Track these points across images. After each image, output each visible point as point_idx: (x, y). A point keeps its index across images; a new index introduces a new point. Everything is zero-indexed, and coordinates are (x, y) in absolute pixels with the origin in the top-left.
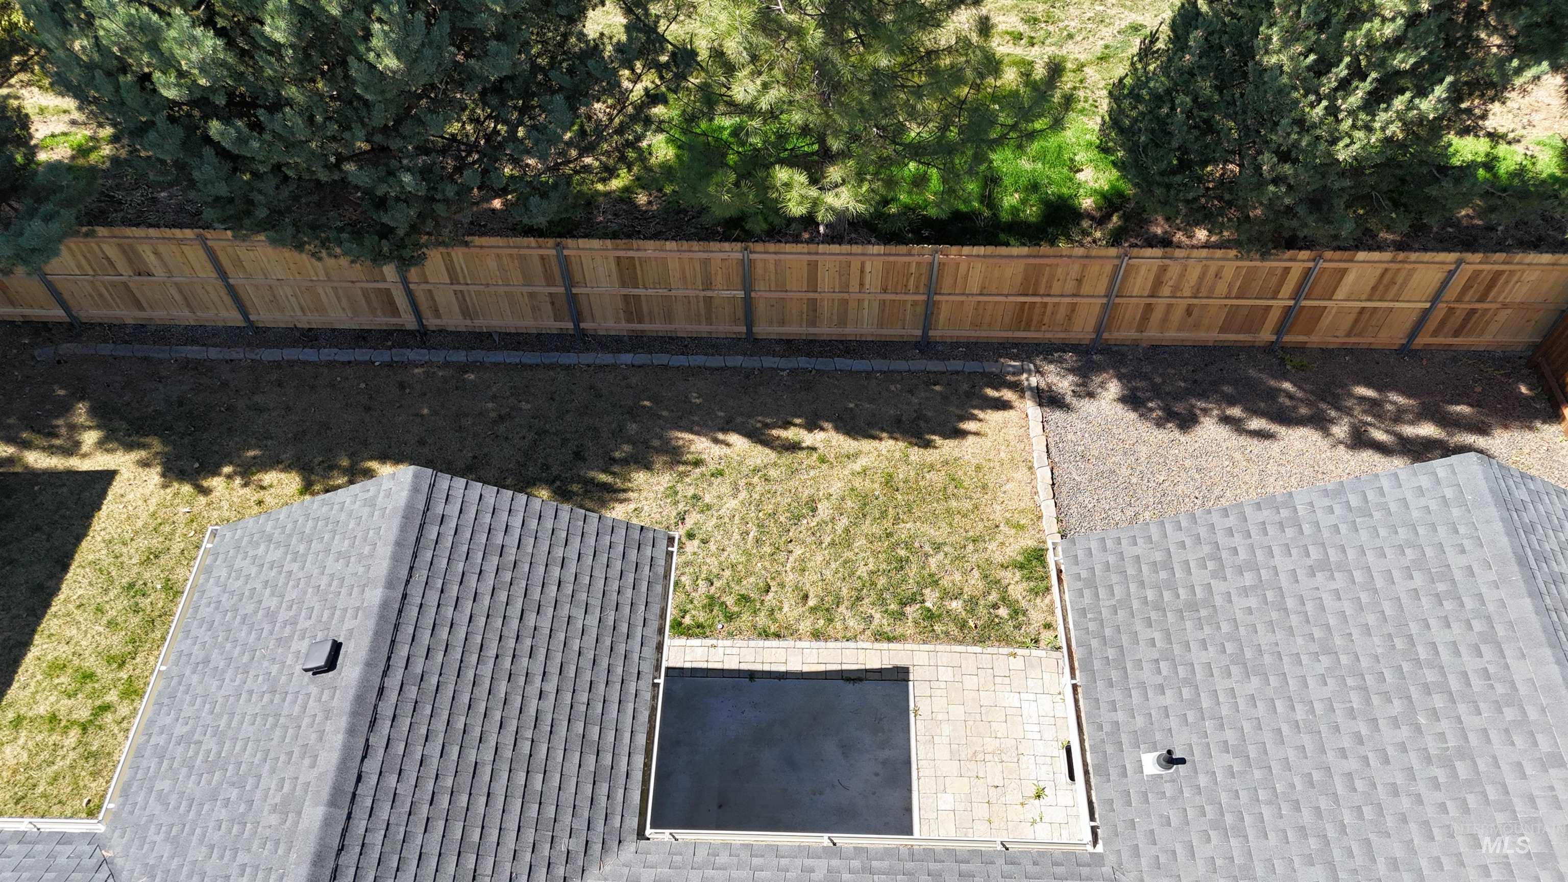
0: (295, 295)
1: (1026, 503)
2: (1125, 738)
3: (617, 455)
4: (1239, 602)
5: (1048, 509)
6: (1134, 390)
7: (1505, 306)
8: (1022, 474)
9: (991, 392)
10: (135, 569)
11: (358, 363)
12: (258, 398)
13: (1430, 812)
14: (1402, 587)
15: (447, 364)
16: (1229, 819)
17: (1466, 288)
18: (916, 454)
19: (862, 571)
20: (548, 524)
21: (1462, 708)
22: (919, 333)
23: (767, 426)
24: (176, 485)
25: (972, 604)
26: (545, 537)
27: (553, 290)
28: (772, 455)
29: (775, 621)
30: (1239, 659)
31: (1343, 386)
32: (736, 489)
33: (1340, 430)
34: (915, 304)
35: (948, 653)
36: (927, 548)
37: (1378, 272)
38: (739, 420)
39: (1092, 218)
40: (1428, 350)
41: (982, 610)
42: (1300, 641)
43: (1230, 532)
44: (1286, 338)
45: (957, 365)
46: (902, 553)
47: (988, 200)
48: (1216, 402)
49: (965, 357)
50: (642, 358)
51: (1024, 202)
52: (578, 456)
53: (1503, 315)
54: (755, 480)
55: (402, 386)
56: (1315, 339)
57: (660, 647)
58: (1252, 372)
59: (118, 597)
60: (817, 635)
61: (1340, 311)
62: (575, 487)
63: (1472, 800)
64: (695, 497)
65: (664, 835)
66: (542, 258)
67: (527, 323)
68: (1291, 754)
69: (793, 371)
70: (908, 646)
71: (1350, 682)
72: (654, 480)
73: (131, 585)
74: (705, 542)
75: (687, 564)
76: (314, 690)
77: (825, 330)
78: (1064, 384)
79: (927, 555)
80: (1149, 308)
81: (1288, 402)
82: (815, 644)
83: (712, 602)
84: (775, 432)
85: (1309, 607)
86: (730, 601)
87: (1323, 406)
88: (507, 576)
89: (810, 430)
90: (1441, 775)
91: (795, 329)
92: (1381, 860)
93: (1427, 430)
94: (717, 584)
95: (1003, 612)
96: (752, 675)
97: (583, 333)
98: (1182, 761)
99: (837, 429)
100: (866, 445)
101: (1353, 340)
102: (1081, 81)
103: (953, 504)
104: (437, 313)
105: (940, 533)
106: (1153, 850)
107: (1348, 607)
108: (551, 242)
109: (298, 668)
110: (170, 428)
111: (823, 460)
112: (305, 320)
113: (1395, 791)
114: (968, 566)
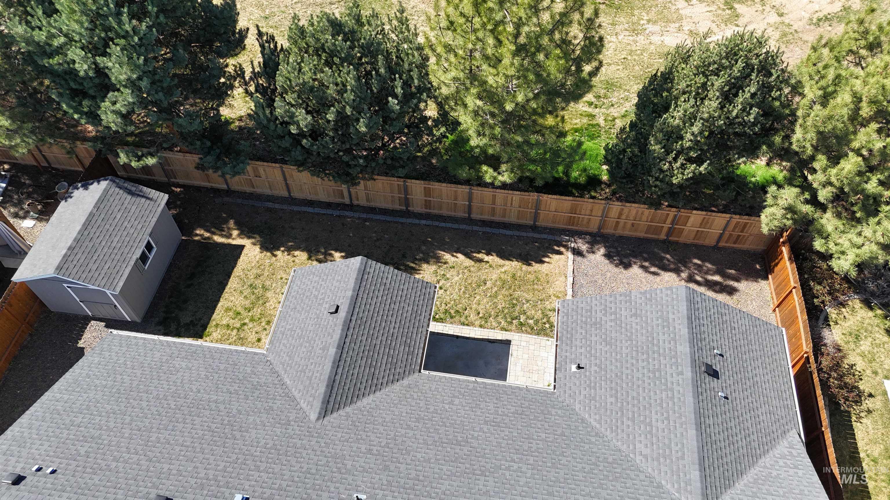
0: (308, 188)
1: (562, 289)
2: (568, 360)
3: (417, 257)
4: (609, 324)
5: (570, 292)
6: (609, 252)
7: (751, 235)
8: (562, 279)
9: (556, 248)
10: (253, 280)
11: (328, 214)
12: (292, 224)
13: (646, 385)
14: (655, 322)
15: (359, 218)
16: (592, 384)
17: (735, 227)
18: (525, 267)
19: (500, 307)
20: (399, 278)
21: (662, 358)
22: (532, 223)
23: (472, 252)
24: (265, 252)
25: (537, 322)
26: (398, 281)
27: (400, 195)
28: (473, 263)
29: (467, 320)
30: (605, 340)
31: (689, 258)
32: (458, 274)
33: (684, 275)
34: (531, 212)
35: (525, 337)
36: (524, 301)
37: (702, 219)
38: (462, 249)
39: (606, 184)
40: (724, 248)
41: (540, 324)
42: (623, 336)
43: (611, 302)
44: (670, 238)
45: (545, 236)
46: (515, 302)
47: (566, 173)
48: (640, 260)
49: (548, 233)
50: (429, 222)
51: (580, 175)
52: (404, 256)
53: (751, 238)
54: (466, 271)
55: (343, 224)
56: (682, 240)
57: (428, 325)
58: (656, 250)
59: (247, 288)
60: (481, 326)
61: (689, 231)
62: (402, 267)
63: (657, 382)
64: (443, 275)
65: (427, 372)
66: (398, 185)
67: (389, 206)
68: (613, 368)
69: (484, 233)
70: (512, 333)
71: (634, 349)
72: (430, 267)
73: (251, 285)
74: (445, 291)
75: (439, 298)
76: (331, 319)
77: (497, 218)
78: (584, 247)
79: (523, 304)
80: (618, 223)
81: (667, 262)
82: (480, 329)
83: (446, 311)
84: (474, 255)
85: (628, 327)
86: (452, 312)
87: (680, 265)
88: (386, 292)
89: (487, 255)
90: (651, 375)
91: (486, 217)
92: (630, 397)
93: (717, 278)
94: (449, 305)
95: (547, 326)
96: (457, 337)
97: (409, 211)
98: (583, 368)
99: (497, 256)
100: (507, 263)
101: (696, 241)
102: (613, 126)
103: (536, 287)
104: (358, 200)
105: (529, 297)
106: (570, 392)
107: (639, 327)
108: (402, 180)
109: (326, 312)
110: (262, 232)
111: (491, 266)
112: (310, 197)
113: (638, 379)
114: (537, 309)
